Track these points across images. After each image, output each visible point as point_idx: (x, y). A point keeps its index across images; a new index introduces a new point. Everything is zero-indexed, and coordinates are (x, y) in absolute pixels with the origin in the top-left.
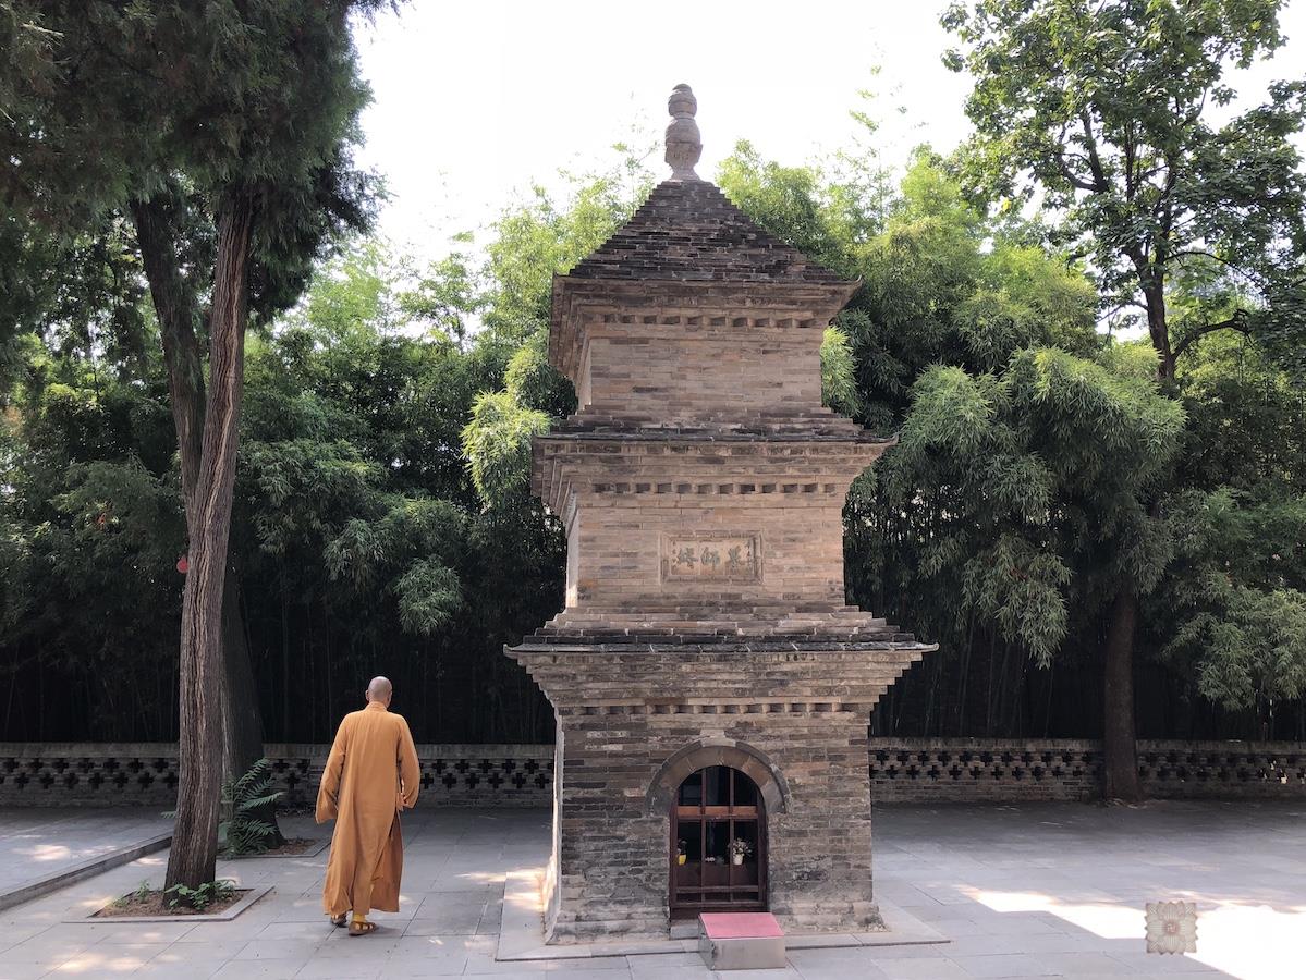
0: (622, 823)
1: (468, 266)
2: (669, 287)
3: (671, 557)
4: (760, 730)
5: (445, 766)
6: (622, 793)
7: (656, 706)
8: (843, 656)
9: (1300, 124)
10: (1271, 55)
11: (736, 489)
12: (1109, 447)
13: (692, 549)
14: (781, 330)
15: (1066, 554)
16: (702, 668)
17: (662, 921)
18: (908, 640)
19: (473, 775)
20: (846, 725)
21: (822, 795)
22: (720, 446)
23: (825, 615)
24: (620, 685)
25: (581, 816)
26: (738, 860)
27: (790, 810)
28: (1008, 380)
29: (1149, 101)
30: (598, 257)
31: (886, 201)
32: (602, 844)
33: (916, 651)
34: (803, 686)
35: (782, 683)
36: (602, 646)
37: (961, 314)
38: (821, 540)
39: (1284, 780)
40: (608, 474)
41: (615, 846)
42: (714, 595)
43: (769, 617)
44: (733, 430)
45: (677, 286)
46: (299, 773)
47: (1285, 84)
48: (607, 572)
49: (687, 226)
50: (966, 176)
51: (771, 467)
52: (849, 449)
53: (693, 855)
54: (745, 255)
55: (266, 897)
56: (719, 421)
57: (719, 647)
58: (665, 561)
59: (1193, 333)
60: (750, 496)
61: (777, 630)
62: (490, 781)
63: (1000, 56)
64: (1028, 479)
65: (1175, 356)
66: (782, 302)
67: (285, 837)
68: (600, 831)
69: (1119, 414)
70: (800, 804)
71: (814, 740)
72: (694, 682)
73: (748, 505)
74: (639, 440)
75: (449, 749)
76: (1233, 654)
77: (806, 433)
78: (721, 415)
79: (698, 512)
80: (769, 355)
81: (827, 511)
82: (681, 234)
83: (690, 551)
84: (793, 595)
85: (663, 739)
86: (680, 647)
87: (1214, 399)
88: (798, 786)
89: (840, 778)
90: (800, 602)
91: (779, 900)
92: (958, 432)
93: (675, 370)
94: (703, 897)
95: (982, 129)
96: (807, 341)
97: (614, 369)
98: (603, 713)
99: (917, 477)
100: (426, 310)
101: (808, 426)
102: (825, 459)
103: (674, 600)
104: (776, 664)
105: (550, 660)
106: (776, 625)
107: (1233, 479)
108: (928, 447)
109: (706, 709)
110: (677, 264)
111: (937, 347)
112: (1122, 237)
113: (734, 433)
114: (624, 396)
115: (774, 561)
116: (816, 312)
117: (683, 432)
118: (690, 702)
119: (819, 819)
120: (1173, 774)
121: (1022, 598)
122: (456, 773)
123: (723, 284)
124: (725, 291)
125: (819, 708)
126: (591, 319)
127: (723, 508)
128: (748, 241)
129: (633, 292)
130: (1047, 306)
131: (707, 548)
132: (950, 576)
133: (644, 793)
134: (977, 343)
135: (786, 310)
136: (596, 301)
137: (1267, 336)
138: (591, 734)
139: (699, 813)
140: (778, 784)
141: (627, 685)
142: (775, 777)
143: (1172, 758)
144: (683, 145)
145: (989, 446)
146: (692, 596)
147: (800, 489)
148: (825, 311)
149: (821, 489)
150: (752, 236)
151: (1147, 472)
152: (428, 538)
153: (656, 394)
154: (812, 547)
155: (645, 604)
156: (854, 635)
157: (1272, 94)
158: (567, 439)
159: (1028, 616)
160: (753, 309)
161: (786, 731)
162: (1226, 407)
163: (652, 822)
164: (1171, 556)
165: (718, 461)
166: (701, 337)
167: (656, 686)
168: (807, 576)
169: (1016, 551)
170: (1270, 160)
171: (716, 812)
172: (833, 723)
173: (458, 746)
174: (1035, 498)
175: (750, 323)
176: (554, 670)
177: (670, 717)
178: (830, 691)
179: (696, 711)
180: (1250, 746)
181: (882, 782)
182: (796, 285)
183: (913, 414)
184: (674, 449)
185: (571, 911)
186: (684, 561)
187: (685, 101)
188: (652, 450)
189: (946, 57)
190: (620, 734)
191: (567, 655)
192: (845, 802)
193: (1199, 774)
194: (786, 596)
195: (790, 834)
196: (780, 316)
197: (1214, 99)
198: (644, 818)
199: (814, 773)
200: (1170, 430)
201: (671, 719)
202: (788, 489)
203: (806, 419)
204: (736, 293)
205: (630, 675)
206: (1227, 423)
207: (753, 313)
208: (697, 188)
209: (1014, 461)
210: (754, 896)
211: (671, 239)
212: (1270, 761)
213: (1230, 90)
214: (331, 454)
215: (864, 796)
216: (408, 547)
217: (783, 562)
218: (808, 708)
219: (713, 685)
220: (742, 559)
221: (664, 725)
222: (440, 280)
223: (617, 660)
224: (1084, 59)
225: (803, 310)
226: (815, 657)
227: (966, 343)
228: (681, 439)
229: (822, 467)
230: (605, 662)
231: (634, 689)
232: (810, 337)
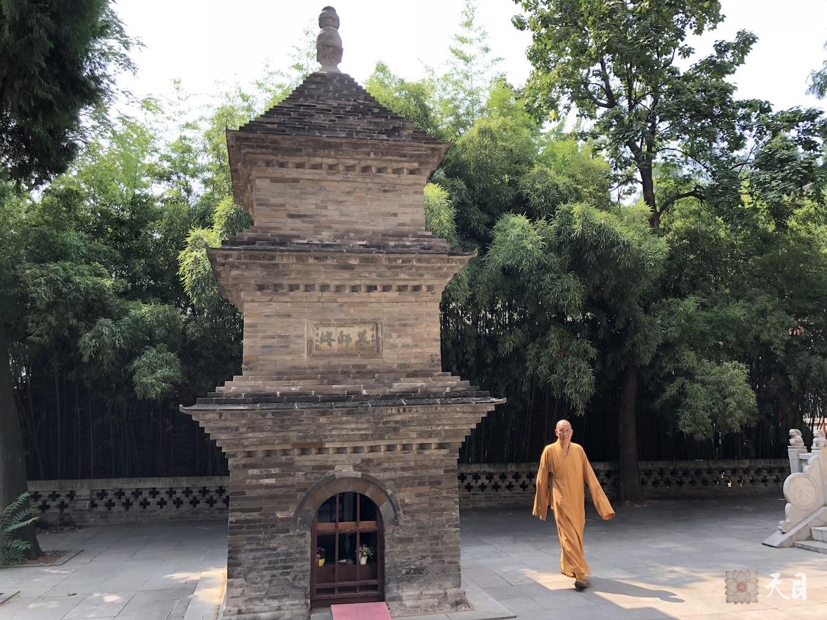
0: (275, 537)
1: (194, 146)
2: (313, 141)
3: (315, 338)
4: (379, 464)
5: (175, 493)
6: (275, 515)
7: (302, 449)
8: (439, 409)
9: (733, 69)
10: (715, 27)
11: (363, 289)
12: (621, 268)
13: (331, 332)
14: (396, 176)
15: (593, 339)
16: (336, 420)
17: (304, 611)
18: (485, 396)
19: (195, 498)
20: (442, 459)
21: (425, 511)
22: (351, 257)
23: (426, 379)
24: (273, 435)
25: (242, 533)
26: (363, 561)
27: (401, 523)
28: (555, 224)
29: (642, 47)
30: (262, 120)
31: (477, 108)
32: (259, 554)
33: (491, 404)
34: (411, 431)
35: (395, 430)
36: (258, 405)
37: (525, 182)
38: (424, 325)
39: (730, 485)
40: (267, 277)
41: (269, 556)
42: (347, 366)
43: (386, 381)
44: (360, 245)
45: (318, 141)
46: (67, 501)
47: (724, 43)
48: (266, 350)
49: (329, 102)
50: (527, 97)
51: (388, 273)
52: (444, 259)
53: (329, 558)
54: (370, 122)
55: (12, 600)
56: (350, 239)
57: (348, 404)
58: (310, 341)
59: (671, 199)
60: (374, 294)
61: (392, 390)
62: (208, 502)
63: (549, 17)
64: (568, 290)
65: (660, 213)
66: (397, 155)
67: (43, 550)
68: (258, 544)
69: (627, 246)
70: (408, 518)
71: (419, 471)
72: (330, 430)
73: (372, 300)
74: (288, 251)
75: (178, 480)
76: (700, 404)
77: (413, 248)
78: (352, 235)
79: (335, 305)
80: (389, 195)
81: (429, 304)
82: (325, 107)
83: (329, 334)
84: (405, 365)
85: (306, 474)
86: (318, 405)
87: (684, 241)
88: (407, 505)
89: (437, 498)
90: (410, 370)
91: (392, 590)
92: (522, 259)
93: (319, 202)
94: (336, 590)
95: (537, 69)
96: (415, 184)
97: (273, 201)
98: (260, 455)
99: (496, 289)
100: (163, 177)
101: (415, 243)
102: (427, 267)
103: (316, 370)
104: (390, 416)
105: (217, 417)
106: (391, 387)
107: (696, 292)
108: (503, 269)
109: (339, 451)
110: (320, 126)
111: (509, 204)
112: (627, 134)
113: (361, 247)
114: (281, 220)
115: (391, 341)
116: (421, 164)
117: (324, 246)
118: (327, 446)
119: (422, 528)
120: (662, 483)
121: (565, 368)
122: (183, 498)
123: (353, 141)
124: (355, 146)
125: (423, 447)
126: (256, 163)
127: (354, 302)
128: (373, 113)
129: (286, 144)
130: (580, 177)
131: (342, 332)
132: (518, 354)
133: (292, 514)
134: (535, 200)
135: (400, 161)
136: (259, 151)
137: (716, 200)
138: (251, 472)
139: (333, 528)
140: (392, 504)
141: (278, 434)
142: (390, 498)
143: (661, 472)
144: (329, 48)
145: (543, 268)
146: (331, 368)
147: (409, 288)
148: (427, 163)
149: (424, 289)
150: (376, 110)
151: (645, 285)
152: (157, 332)
153: (305, 219)
154: (418, 331)
155: (295, 373)
156: (446, 393)
157: (717, 50)
158: (234, 250)
159: (569, 381)
160: (376, 159)
161: (398, 465)
162: (691, 246)
163: (298, 536)
164: (661, 341)
165: (350, 268)
166: (338, 179)
167: (301, 434)
168: (414, 351)
169: (561, 337)
170: (716, 88)
171: (347, 526)
172: (433, 458)
173: (184, 478)
174: (573, 302)
175: (374, 170)
176: (221, 424)
177: (312, 457)
178: (430, 434)
179: (331, 452)
180: (708, 464)
181: (476, 494)
182: (406, 143)
183: (494, 246)
184: (316, 258)
185: (234, 607)
186: (325, 341)
187: (331, 18)
188: (299, 259)
189: (515, 20)
190: (273, 471)
191: (230, 412)
192: (441, 515)
193: (678, 483)
194: (400, 366)
195: (401, 540)
196: (395, 166)
197: (680, 54)
198: (291, 533)
199: (419, 495)
200: (658, 256)
201: (313, 458)
202: (401, 289)
203: (414, 239)
204: (363, 147)
205: (280, 427)
206: (692, 257)
207: (375, 163)
208: (338, 78)
209: (559, 278)
210: (374, 587)
211: (317, 109)
212: (721, 473)
213: (690, 48)
214: (86, 272)
215: (454, 510)
216: (142, 338)
217: (398, 341)
218: (414, 447)
219: (344, 432)
220: (368, 339)
221: (307, 463)
222: (174, 156)
223: (269, 416)
224: (601, 19)
225: (412, 162)
226: (419, 409)
227: (527, 200)
228: (322, 251)
229: (424, 272)
230: (260, 417)
231: (284, 437)
232: (417, 181)
